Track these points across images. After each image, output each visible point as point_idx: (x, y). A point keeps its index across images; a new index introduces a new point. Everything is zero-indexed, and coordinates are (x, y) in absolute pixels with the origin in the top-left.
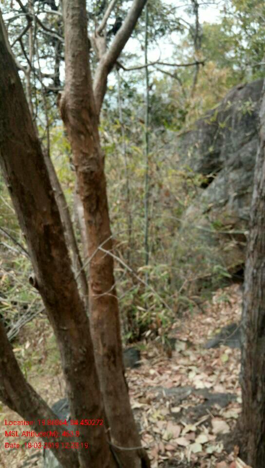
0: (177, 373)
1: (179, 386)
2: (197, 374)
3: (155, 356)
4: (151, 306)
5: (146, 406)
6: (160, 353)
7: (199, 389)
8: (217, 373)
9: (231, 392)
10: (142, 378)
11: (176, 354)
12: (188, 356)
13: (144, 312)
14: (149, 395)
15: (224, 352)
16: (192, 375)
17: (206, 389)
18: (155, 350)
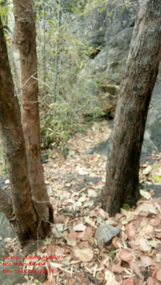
0: (69, 166)
1: (70, 173)
2: (81, 167)
3: (57, 157)
4: (56, 128)
5: (51, 183)
6: (59, 156)
7: (81, 175)
8: (92, 167)
9: (99, 176)
10: (49, 168)
11: (69, 157)
12: (76, 158)
13: (52, 132)
14: (53, 178)
15: (96, 157)
16: (77, 168)
17: (85, 175)
18: (57, 154)
